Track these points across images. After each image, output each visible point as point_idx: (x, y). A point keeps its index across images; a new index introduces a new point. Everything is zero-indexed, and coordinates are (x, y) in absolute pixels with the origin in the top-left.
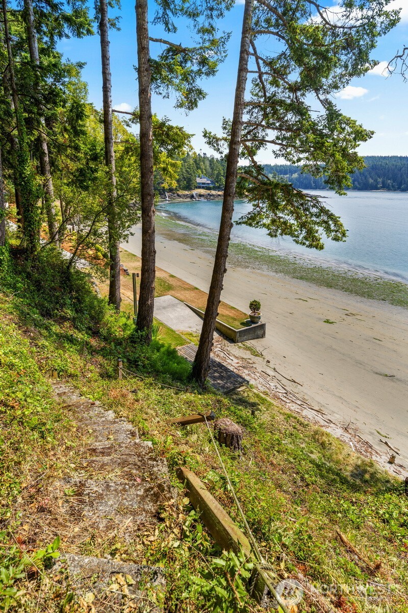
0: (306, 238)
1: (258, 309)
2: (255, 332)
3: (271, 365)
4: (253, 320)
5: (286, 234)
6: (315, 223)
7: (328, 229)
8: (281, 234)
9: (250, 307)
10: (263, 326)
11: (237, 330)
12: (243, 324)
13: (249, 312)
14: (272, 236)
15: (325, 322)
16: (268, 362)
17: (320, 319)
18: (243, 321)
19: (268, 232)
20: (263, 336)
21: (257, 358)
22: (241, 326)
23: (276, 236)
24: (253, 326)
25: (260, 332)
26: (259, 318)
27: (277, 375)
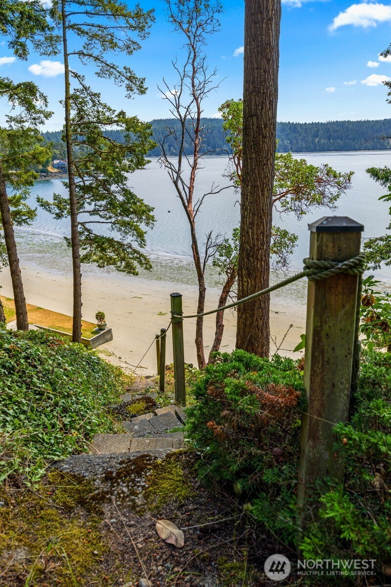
0: (125, 267)
1: (103, 318)
2: (104, 337)
3: (122, 360)
4: (101, 328)
5: (110, 264)
6: (131, 258)
7: (140, 263)
8: (107, 265)
9: (97, 318)
10: (110, 331)
11: (90, 340)
12: (93, 333)
13: (96, 322)
14: (100, 267)
15: (158, 314)
16: (120, 358)
17: (154, 313)
18: (92, 331)
19: (97, 265)
20: (111, 339)
21: (110, 357)
22: (92, 335)
23: (104, 267)
24: (102, 332)
25: (108, 337)
26: (106, 325)
27: (128, 366)
